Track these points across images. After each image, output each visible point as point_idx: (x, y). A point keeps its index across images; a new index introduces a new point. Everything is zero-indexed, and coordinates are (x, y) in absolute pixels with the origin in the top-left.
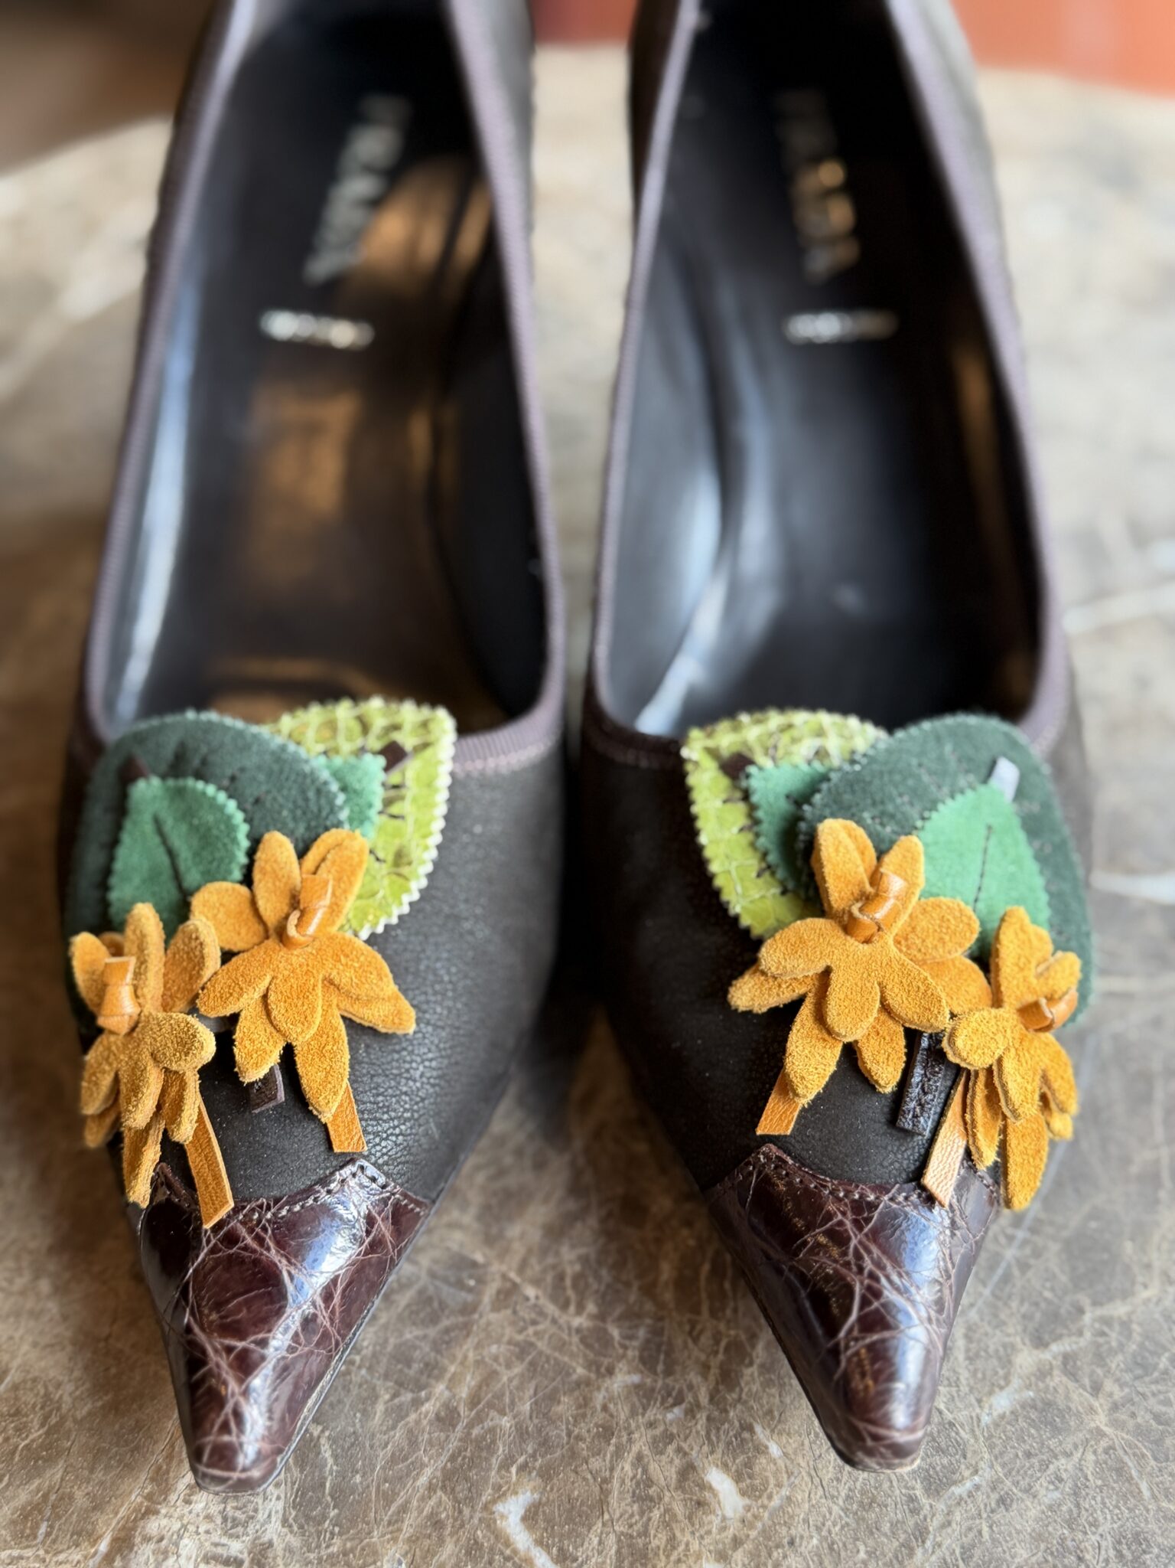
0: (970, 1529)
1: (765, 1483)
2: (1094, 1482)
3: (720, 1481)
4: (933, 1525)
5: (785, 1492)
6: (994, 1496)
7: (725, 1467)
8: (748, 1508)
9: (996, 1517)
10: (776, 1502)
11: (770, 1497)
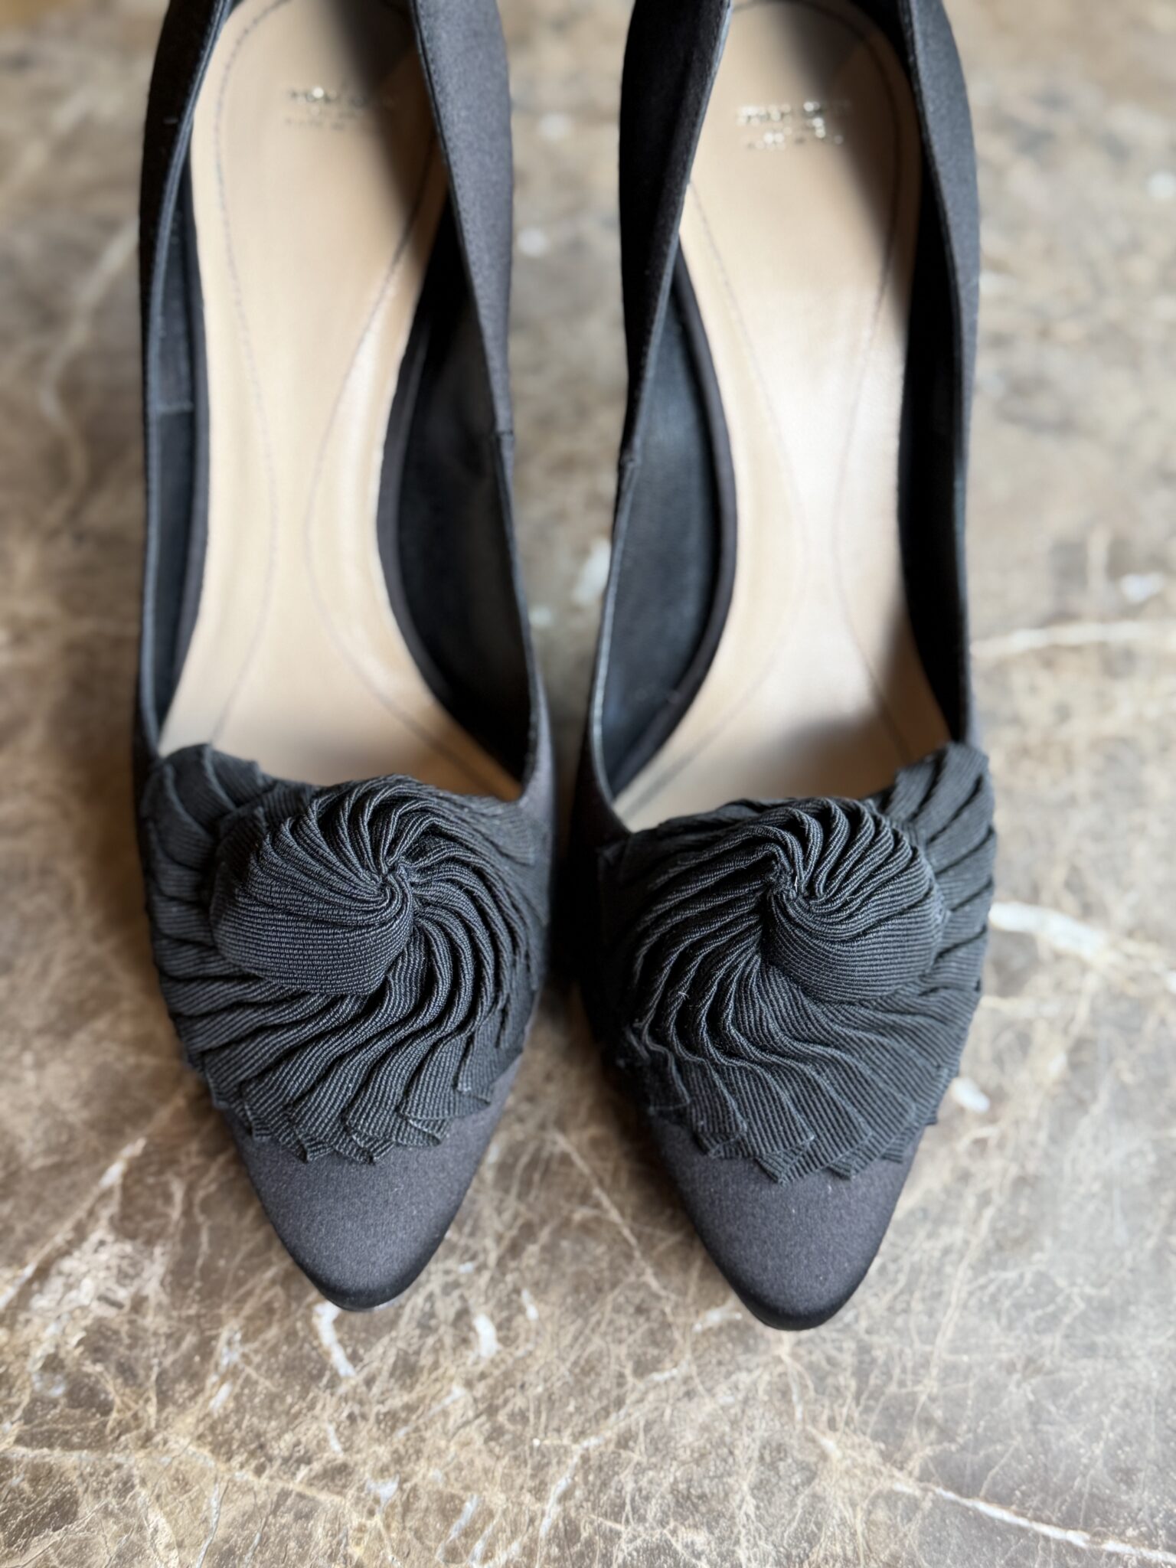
0: (656, 1409)
1: (517, 1337)
2: (762, 1396)
3: (484, 1328)
4: (630, 1399)
5: (530, 1347)
6: (683, 1389)
7: (492, 1317)
8: (498, 1352)
9: (680, 1405)
10: (520, 1353)
11: (517, 1348)
